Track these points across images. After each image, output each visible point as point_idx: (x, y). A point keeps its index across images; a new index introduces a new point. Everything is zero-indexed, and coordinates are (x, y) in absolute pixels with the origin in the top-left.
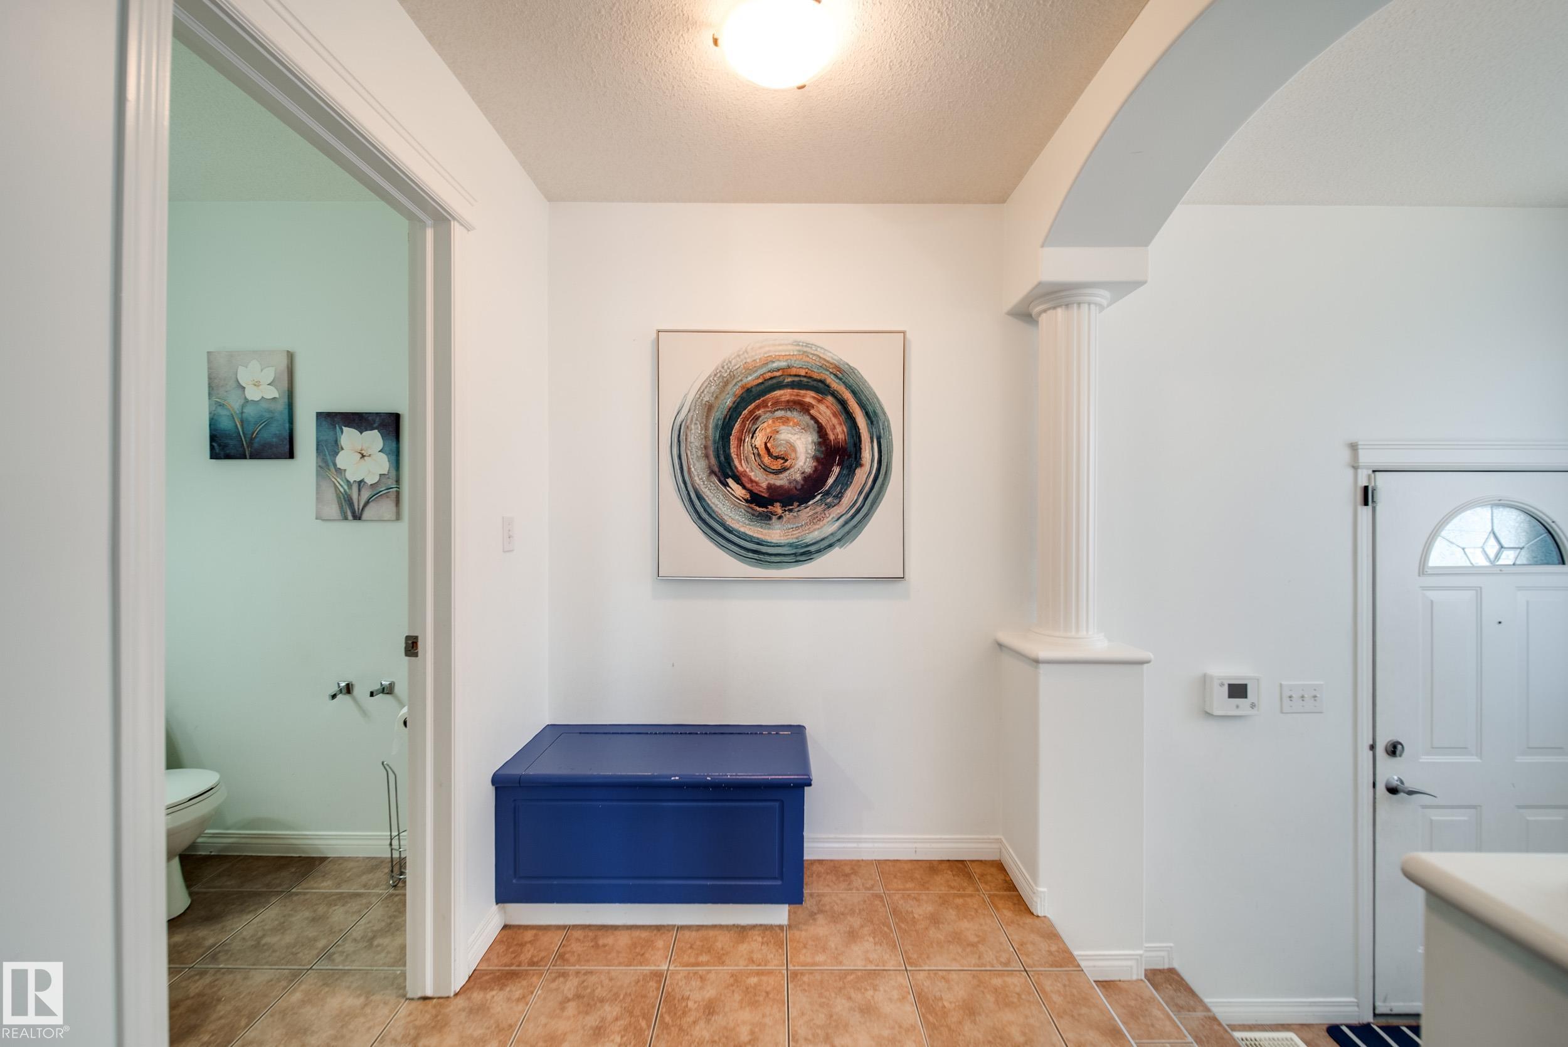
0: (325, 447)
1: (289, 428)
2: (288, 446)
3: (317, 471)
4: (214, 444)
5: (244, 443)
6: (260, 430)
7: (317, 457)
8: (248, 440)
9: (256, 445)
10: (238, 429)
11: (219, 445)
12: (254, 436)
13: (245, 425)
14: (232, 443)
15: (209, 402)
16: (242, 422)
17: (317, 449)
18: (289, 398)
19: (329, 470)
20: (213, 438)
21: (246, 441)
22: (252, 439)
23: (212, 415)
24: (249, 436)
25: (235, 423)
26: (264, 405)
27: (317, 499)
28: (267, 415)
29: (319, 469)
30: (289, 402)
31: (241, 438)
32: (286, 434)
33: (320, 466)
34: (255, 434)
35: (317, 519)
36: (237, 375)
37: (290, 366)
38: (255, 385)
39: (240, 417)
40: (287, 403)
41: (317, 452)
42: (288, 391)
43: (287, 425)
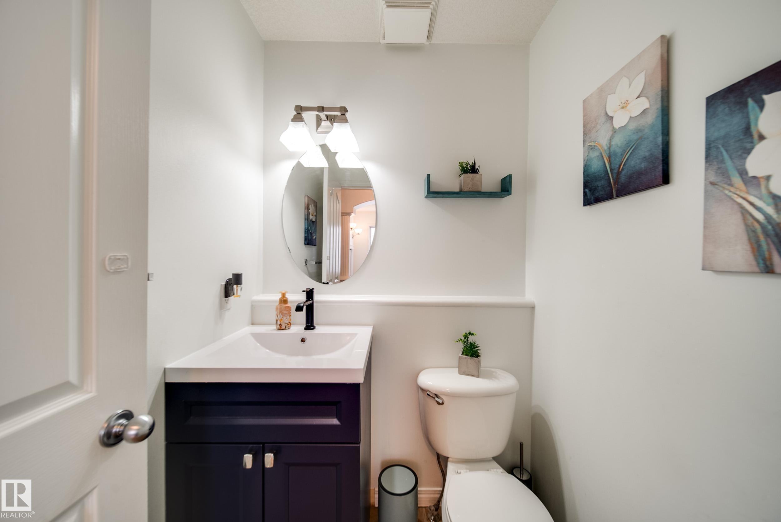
0: (722, 149)
1: (663, 143)
2: (660, 168)
3: (706, 191)
4: (587, 190)
5: (612, 180)
6: (627, 159)
7: (706, 169)
8: (615, 176)
9: (623, 179)
10: (606, 167)
11: (590, 190)
12: (620, 170)
13: (613, 159)
14: (600, 184)
15: (584, 149)
16: (610, 157)
17: (707, 157)
18: (662, 101)
19: (731, 185)
20: (586, 185)
21: (613, 177)
22: (619, 173)
23: (586, 161)
24: (616, 171)
25: (605, 163)
26: (632, 126)
27: (705, 237)
28: (635, 137)
29: (710, 187)
30: (662, 106)
31: (609, 176)
32: (658, 153)
33: (712, 184)
34: (622, 166)
35: (704, 269)
36: (606, 108)
37: (665, 55)
38: (623, 108)
39: (608, 152)
40: (660, 109)
41: (706, 162)
42: (662, 90)
43: (660, 140)
